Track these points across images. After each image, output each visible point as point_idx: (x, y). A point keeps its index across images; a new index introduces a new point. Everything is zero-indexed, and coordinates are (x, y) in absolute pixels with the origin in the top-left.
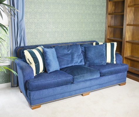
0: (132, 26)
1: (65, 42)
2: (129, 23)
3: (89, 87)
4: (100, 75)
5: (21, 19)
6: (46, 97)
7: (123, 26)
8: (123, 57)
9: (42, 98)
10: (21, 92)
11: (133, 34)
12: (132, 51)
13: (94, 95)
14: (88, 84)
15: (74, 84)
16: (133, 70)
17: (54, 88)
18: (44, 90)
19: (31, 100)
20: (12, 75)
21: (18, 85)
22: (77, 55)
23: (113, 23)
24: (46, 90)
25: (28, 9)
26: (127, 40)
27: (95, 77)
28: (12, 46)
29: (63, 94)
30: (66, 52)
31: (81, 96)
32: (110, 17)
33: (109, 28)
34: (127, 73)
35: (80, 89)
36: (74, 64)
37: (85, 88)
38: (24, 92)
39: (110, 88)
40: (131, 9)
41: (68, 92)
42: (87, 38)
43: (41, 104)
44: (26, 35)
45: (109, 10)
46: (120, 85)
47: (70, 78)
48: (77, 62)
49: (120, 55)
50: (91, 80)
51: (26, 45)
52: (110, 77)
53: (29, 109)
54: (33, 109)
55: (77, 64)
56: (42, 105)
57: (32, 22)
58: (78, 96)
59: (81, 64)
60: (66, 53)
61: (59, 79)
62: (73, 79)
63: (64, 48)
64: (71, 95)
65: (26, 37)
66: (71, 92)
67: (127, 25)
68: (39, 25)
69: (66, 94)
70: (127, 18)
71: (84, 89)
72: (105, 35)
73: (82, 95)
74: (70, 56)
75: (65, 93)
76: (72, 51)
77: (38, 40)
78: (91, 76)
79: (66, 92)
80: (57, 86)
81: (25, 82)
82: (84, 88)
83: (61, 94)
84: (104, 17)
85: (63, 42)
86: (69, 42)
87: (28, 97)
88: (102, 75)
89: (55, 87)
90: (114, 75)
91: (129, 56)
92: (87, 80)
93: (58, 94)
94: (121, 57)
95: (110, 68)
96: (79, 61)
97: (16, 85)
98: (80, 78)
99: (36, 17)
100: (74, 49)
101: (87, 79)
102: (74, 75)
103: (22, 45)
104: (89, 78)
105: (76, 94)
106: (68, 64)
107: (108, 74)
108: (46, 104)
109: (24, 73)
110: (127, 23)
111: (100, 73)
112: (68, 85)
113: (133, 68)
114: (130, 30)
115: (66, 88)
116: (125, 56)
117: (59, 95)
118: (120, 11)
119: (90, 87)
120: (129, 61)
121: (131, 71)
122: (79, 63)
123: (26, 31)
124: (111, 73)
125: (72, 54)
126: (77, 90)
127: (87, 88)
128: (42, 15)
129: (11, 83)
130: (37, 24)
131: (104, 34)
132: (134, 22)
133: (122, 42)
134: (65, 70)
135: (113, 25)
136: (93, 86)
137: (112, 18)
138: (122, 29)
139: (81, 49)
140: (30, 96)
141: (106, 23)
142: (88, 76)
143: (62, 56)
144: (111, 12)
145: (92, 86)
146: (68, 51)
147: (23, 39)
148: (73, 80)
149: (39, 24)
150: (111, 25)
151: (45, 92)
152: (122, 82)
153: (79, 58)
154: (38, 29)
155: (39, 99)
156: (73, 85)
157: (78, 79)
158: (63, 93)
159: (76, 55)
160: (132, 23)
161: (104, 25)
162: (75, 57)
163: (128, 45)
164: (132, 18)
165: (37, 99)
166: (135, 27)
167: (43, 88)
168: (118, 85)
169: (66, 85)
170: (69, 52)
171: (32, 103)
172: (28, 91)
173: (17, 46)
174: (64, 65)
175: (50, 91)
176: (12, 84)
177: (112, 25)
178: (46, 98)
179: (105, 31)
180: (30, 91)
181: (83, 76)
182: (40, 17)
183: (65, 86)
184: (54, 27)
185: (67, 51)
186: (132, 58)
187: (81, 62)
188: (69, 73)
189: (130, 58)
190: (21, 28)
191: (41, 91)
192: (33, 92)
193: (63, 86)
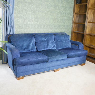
0: (92, 23)
1: (43, 33)
2: (90, 21)
3: (59, 65)
4: (67, 57)
5: (11, 14)
6: (28, 71)
7: (85, 23)
8: (84, 45)
9: (25, 72)
10: (10, 68)
11: (92, 29)
12: (91, 41)
13: (62, 72)
14: (59, 63)
15: (49, 63)
16: (91, 55)
17: (34, 65)
18: (27, 66)
19: (17, 73)
20: (3, 55)
21: (7, 63)
22: (51, 42)
24: (28, 66)
25: (17, 6)
26: (88, 33)
27: (64, 58)
28: (4, 34)
29: (40, 70)
30: (43, 39)
32: (75, 16)
33: (75, 24)
34: (87, 57)
35: (53, 67)
36: (49, 48)
37: (56, 66)
38: (12, 67)
39: (74, 67)
40: (91, 11)
42: (59, 30)
43: (24, 76)
44: (14, 26)
45: (75, 11)
46: (81, 65)
47: (46, 58)
48: (51, 47)
49: (82, 44)
50: (61, 61)
52: (74, 58)
53: (15, 79)
54: (18, 79)
55: (51, 49)
56: (24, 77)
57: (20, 17)
58: (51, 72)
59: (54, 49)
60: (43, 40)
61: (38, 58)
63: (42, 37)
64: (46, 70)
65: (14, 27)
66: (46, 68)
67: (88, 22)
68: (24, 19)
69: (42, 70)
70: (88, 17)
71: (56, 67)
73: (54, 71)
74: (46, 42)
75: (42, 69)
76: (48, 38)
77: (23, 30)
78: (61, 57)
79: (43, 69)
80: (36, 64)
81: (13, 59)
82: (55, 66)
83: (39, 69)
84: (72, 16)
85: (41, 33)
86: (45, 32)
87: (14, 70)
88: (69, 57)
89: (34, 64)
90: (77, 57)
91: (88, 45)
92: (58, 60)
94: (83, 45)
95: (75, 52)
96: (52, 46)
97: (6, 62)
98: (53, 59)
99: (22, 13)
100: (49, 38)
102: (48, 56)
103: (11, 33)
104: (59, 59)
105: (50, 70)
106: (45, 48)
107: (73, 57)
108: (28, 77)
109: (13, 53)
110: (88, 21)
111: (67, 55)
112: (44, 63)
113: (90, 53)
114: (90, 26)
115: (43, 65)
116: (85, 45)
117: (37, 70)
118: (83, 12)
119: (60, 65)
120: (88, 49)
121: (89, 55)
122: (52, 48)
123: (15, 23)
124: (75, 56)
125: (48, 41)
126: (50, 67)
127: (57, 66)
128: (27, 12)
129: (3, 60)
130: (23, 18)
131: (71, 28)
132: (93, 20)
133: (84, 34)
134: (42, 52)
135: (78, 22)
136: (63, 65)
137: (77, 16)
138: (84, 25)
139: (54, 37)
140: (16, 70)
141: (73, 20)
142: (59, 58)
143: (40, 42)
144: (77, 13)
145: (61, 65)
146: (45, 39)
147: (12, 28)
148: (48, 60)
149: (24, 18)
150: (76, 22)
151: (28, 68)
152: (82, 63)
153: (52, 44)
154: (24, 22)
155: (23, 72)
156: (47, 63)
157: (51, 59)
158: (40, 69)
160: (92, 21)
161: (71, 22)
162: (50, 43)
163: (88, 37)
164: (92, 17)
165: (22, 73)
166: (94, 24)
167: (26, 64)
168: (80, 65)
169: (43, 63)
170: (46, 39)
171: (17, 75)
172: (15, 66)
173: (7, 34)
174: (42, 48)
175: (31, 67)
176: (3, 62)
177: (77, 22)
178: (28, 72)
179: (71, 26)
180: (16, 67)
181: (55, 57)
182: (25, 13)
184: (35, 21)
185: (44, 39)
187: (54, 47)
188: (45, 55)
189: (89, 46)
190: (11, 20)
191: (25, 66)
192: (19, 67)
193: (41, 64)
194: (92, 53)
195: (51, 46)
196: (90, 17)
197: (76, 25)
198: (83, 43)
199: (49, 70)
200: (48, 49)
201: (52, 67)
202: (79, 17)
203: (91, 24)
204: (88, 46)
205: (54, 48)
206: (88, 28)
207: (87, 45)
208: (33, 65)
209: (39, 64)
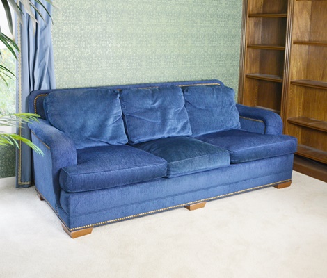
0: (307, 46)
1: (144, 82)
2: (300, 39)
3: (203, 189)
4: (229, 162)
5: (43, 25)
6: (105, 210)
7: (284, 46)
8: (284, 120)
9: (95, 212)
10: (42, 199)
11: (308, 66)
12: (306, 106)
14: (202, 180)
15: (170, 181)
16: (308, 152)
17: (124, 188)
18: (101, 193)
19: (71, 215)
20: (18, 159)
21: (32, 183)
22: (175, 113)
23: (258, 38)
24: (105, 192)
26: (295, 78)
27: (218, 164)
28: (20, 89)
29: (144, 204)
30: (149, 103)
31: (185, 211)
32: (251, 22)
33: (250, 49)
34: (294, 159)
35: (184, 193)
36: (168, 133)
37: (196, 191)
38: (53, 196)
39: (253, 192)
40: (303, 5)
41: (156, 199)
42: (196, 72)
43: (92, 227)
44: (54, 63)
45: (250, 7)
46: (276, 186)
47: (160, 164)
48: (175, 129)
49: (276, 115)
50: (209, 173)
51: (55, 87)
52: (253, 165)
53: (64, 236)
54: (73, 237)
55: (174, 134)
56: (94, 229)
57: (69, 33)
58: (177, 210)
59: (183, 134)
60: (149, 107)
61: (136, 166)
62: (168, 169)
63: (145, 96)
64: (162, 205)
65: (53, 67)
66: (162, 198)
67: (294, 43)
68: (85, 41)
69: (151, 204)
70: (295, 26)
71: (193, 194)
72: (241, 67)
73: (188, 207)
74: (159, 113)
75: (149, 201)
76: (163, 101)
77: (82, 77)
78: (209, 162)
79: (151, 200)
80: (130, 185)
81: (56, 172)
82: (193, 191)
83: (139, 203)
84: (239, 24)
85: (139, 83)
86: (153, 81)
87: (61, 208)
88: (236, 161)
89: (125, 186)
90: (263, 161)
91: (299, 118)
92: (199, 173)
93: (132, 204)
94: (279, 119)
95: (254, 145)
96: (179, 127)
97: (28, 183)
98: (184, 167)
99: (77, 22)
100: (168, 98)
101: (200, 168)
102: (169, 159)
103: (45, 87)
104: (203, 168)
105: (174, 204)
106: (154, 134)
107: (248, 159)
110: (294, 38)
111: (230, 155)
112: (155, 183)
113: (307, 147)
114: (301, 55)
115: (152, 188)
116: (287, 119)
117: (134, 206)
118: (276, 8)
119: (207, 189)
120: (299, 131)
121: (302, 153)
122: (179, 132)
123: (55, 53)
124: (257, 157)
125: (164, 110)
126: (176, 195)
127: (199, 190)
128: (91, 17)
129: (17, 178)
130: (81, 37)
131: (237, 63)
132: (310, 35)
133: (282, 83)
134: (148, 147)
135: (260, 43)
136: (214, 187)
137: (256, 24)
138: (283, 52)
139: (183, 97)
140: (67, 205)
141: (242, 38)
142: (202, 163)
143: (140, 113)
144: (255, 12)
145: (210, 188)
146: (154, 103)
147: (47, 73)
148: (168, 171)
149: (85, 37)
150: (254, 42)
151: (103, 197)
152: (281, 181)
153: (179, 120)
154: (83, 49)
155: (89, 213)
156: (166, 182)
157: (179, 168)
158: (144, 202)
159: (172, 111)
160: (306, 39)
161: (238, 43)
162: (170, 117)
163: (295, 91)
164: (306, 26)
165: (85, 214)
166: (314, 48)
167: (97, 187)
168: (273, 186)
169: (152, 181)
170: (156, 104)
171: (72, 222)
172: (63, 194)
173: (32, 90)
174: (145, 135)
175: (115, 195)
176: (17, 181)
177: (256, 43)
178: (105, 212)
179: (239, 56)
180: (68, 195)
181: (192, 162)
182: (88, 22)
183: (148, 184)
184: (119, 46)
185: (151, 103)
186: (305, 123)
187: (184, 128)
188: (156, 155)
189: (300, 122)
190: (44, 47)
191: (94, 193)
192: (76, 197)
193: (145, 184)
194: (312, 146)
195: (176, 126)
196: (299, 24)
197: (253, 53)
198: (279, 114)
199: (173, 206)
200: (166, 135)
201: (181, 194)
202: (263, 25)
203: (305, 48)
204: (297, 121)
205: (186, 131)
206: (295, 64)
207: (295, 118)
208: (121, 189)
209: (138, 185)
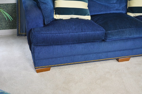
3: (130, 49)
6: (59, 57)
9: (52, 58)
17: (73, 45)
24: (59, 47)
29: (86, 56)
35: (115, 51)
37: (124, 50)
41: (95, 53)
54: (38, 72)
56: (52, 68)
61: (82, 32)
62: (106, 35)
66: (99, 53)
71: (122, 52)
73: (118, 60)
75: (90, 54)
79: (92, 53)
80: (77, 43)
83: (83, 55)
89: (74, 44)
93: (78, 55)
105: (107, 57)
112: (95, 43)
115: (92, 46)
117: (80, 56)
119: (132, 49)
126: (110, 52)
127: (126, 50)
129: (18, 30)
145: (134, 49)
151: (58, 49)
155: (48, 58)
156: (103, 43)
157: (113, 35)
158: (86, 54)
165: (45, 59)
167: (53, 43)
169: (92, 42)
175: (66, 49)
178: (59, 59)
180: (34, 46)
183: (90, 43)
191: (51, 47)
192: (39, 48)
193: (88, 44)
201: (113, 51)
208: (71, 45)
209: (83, 44)
